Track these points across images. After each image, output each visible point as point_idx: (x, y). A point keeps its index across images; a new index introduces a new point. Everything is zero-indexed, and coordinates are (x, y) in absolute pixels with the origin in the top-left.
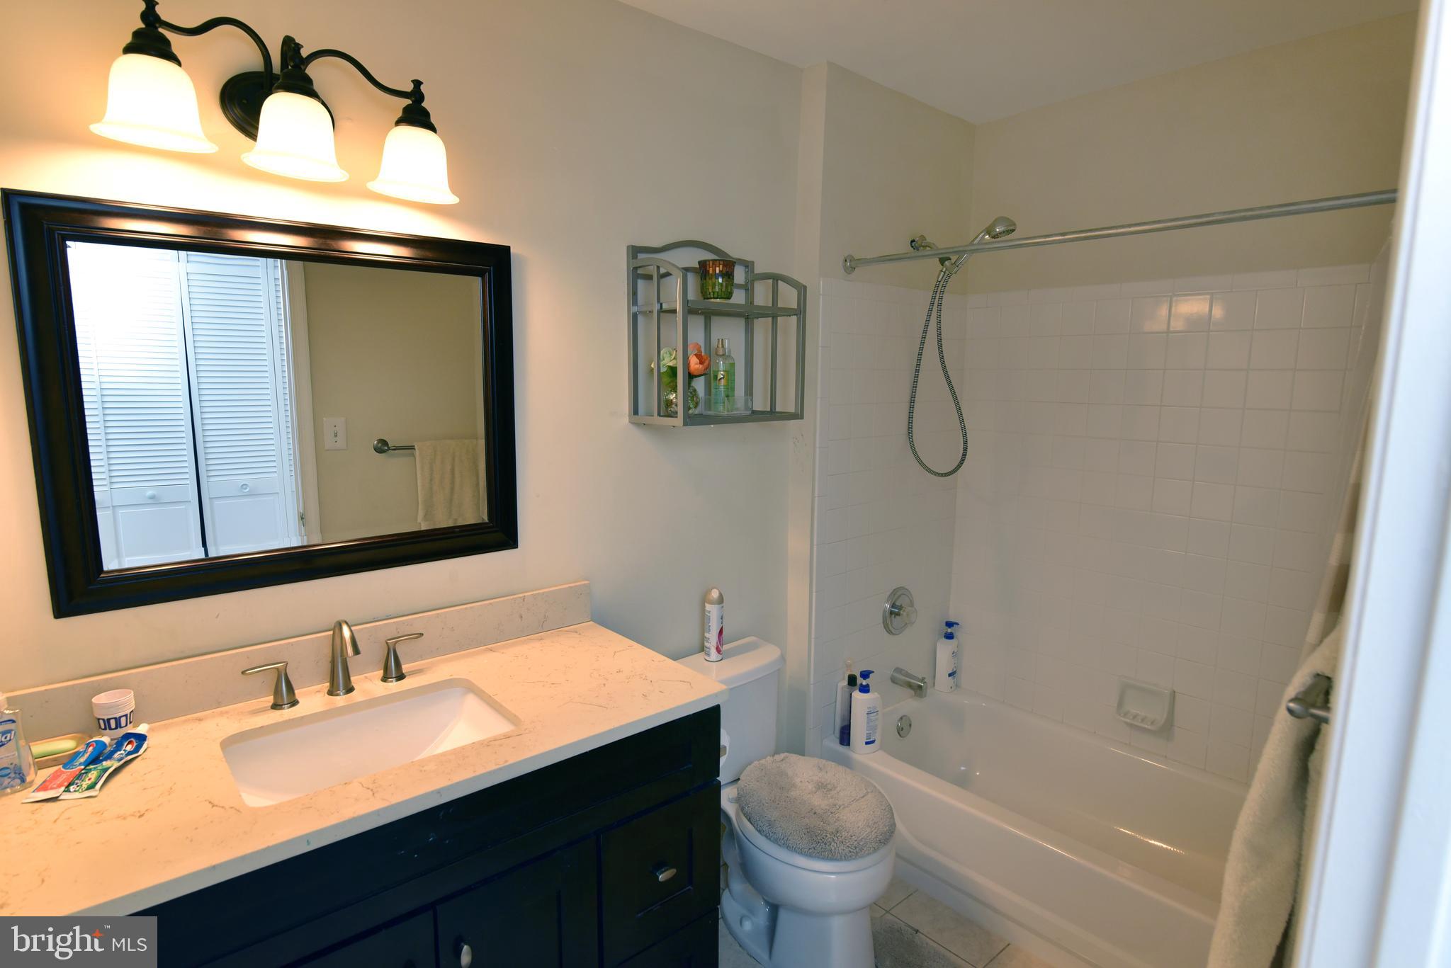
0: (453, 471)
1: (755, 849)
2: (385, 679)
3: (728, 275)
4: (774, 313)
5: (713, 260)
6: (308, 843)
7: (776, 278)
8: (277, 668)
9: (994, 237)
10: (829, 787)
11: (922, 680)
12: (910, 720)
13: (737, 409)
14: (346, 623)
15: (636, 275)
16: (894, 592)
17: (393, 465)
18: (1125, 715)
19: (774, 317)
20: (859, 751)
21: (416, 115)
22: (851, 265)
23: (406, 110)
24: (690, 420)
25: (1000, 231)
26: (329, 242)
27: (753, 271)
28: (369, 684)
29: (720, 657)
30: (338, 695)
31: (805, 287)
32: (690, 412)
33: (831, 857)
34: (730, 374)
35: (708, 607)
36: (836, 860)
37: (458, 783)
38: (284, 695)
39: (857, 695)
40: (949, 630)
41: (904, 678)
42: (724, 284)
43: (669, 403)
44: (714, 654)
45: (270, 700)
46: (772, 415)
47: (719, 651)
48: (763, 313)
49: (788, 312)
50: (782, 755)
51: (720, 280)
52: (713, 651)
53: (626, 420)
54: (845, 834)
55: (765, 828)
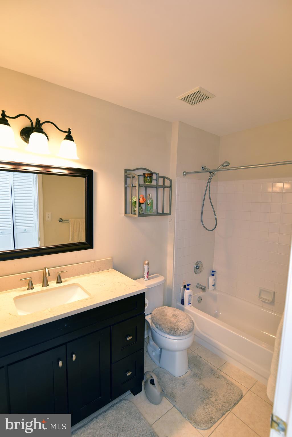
0: (79, 227)
1: (156, 333)
2: (57, 283)
3: (151, 177)
4: (164, 187)
5: (147, 173)
6: (33, 325)
7: (164, 178)
8: (29, 279)
9: (224, 167)
10: (176, 316)
11: (205, 287)
12: (201, 298)
13: (153, 212)
14: (47, 268)
15: (126, 177)
16: (197, 262)
17: (64, 225)
18: (261, 298)
19: (164, 188)
20: (186, 306)
21: (69, 137)
22: (185, 174)
23: (67, 136)
24: (140, 215)
25: (226, 165)
26: (46, 169)
27: (158, 175)
28: (53, 284)
29: (148, 279)
30: (44, 287)
31: (172, 180)
32: (140, 213)
33: (176, 335)
34: (151, 203)
35: (145, 265)
36: (177, 336)
37: (73, 311)
38: (31, 286)
39: (186, 291)
40: (213, 273)
41: (200, 286)
42: (150, 179)
43: (135, 211)
44: (146, 278)
45: (27, 287)
46: (163, 214)
47: (147, 277)
48: (161, 187)
49: (167, 187)
50: (164, 307)
51: (149, 178)
52: (146, 277)
53: (123, 215)
54: (180, 329)
55: (158, 327)
